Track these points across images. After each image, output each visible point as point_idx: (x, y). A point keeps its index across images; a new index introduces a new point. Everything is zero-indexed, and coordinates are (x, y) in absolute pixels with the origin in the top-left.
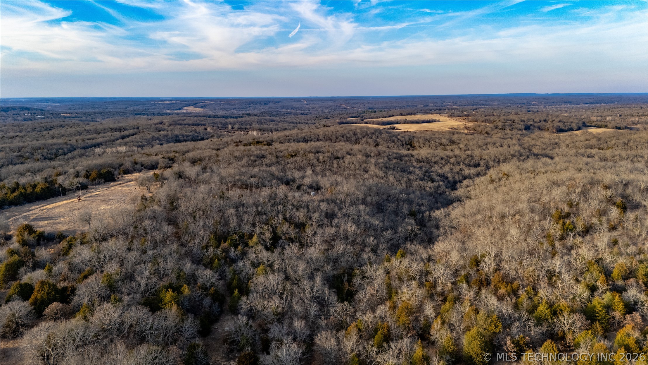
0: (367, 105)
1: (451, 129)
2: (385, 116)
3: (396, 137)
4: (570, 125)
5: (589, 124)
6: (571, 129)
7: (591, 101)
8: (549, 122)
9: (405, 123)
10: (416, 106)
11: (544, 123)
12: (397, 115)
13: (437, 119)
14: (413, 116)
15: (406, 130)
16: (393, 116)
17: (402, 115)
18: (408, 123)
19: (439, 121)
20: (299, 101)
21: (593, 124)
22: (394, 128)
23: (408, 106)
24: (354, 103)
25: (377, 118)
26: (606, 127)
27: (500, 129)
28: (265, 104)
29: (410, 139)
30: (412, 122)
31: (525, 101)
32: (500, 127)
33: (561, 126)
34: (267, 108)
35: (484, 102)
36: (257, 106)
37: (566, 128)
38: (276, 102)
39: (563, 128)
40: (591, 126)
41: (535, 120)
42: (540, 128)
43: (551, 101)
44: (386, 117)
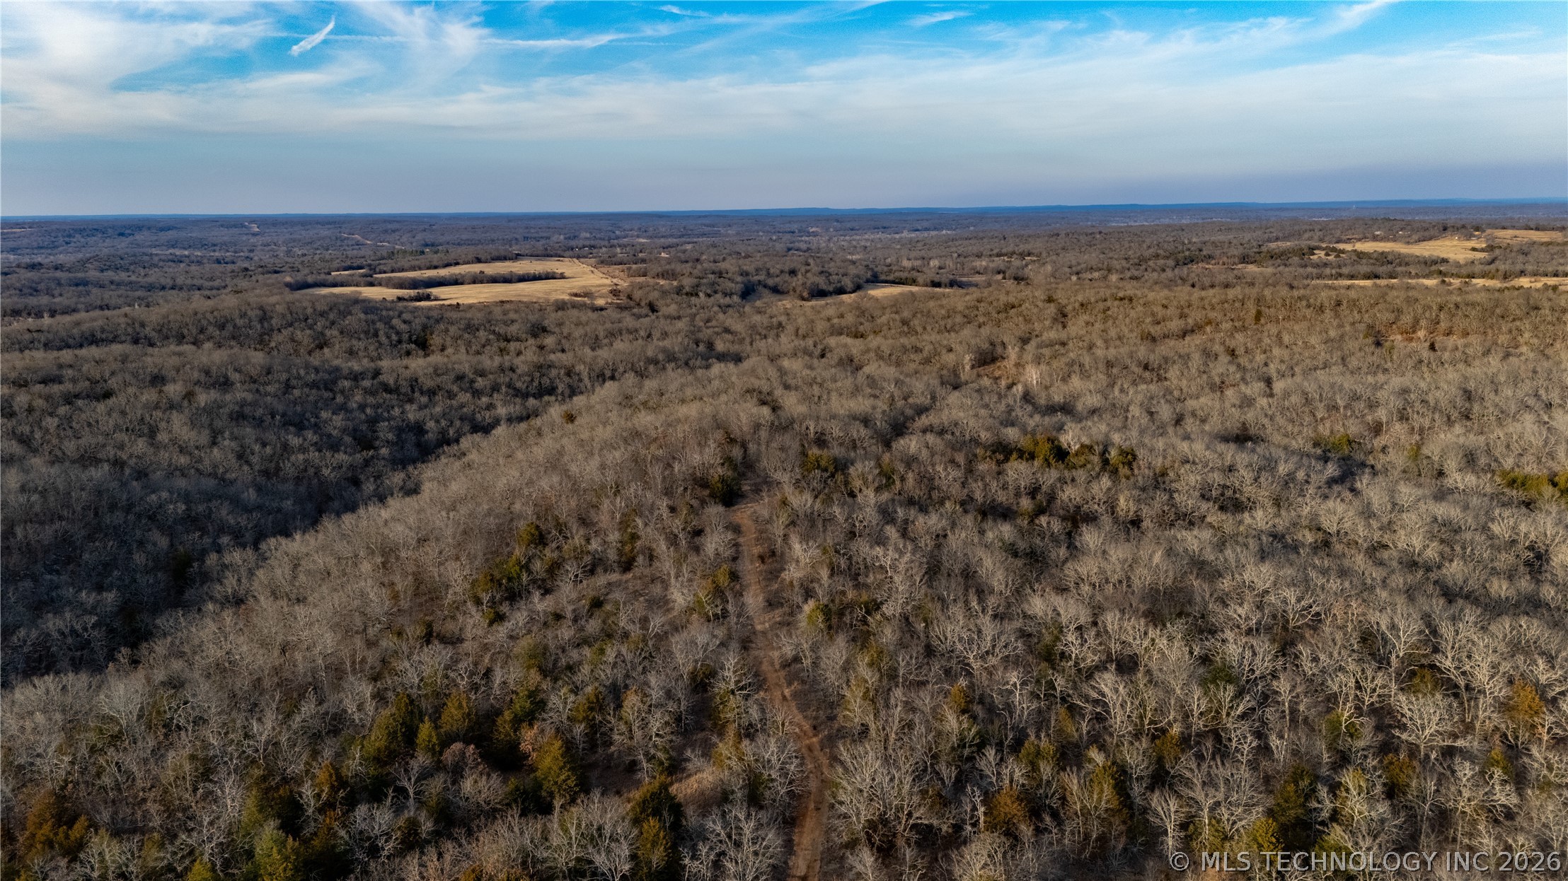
0: (419, 237)
1: (576, 295)
2: (435, 263)
3: (387, 323)
4: (839, 282)
5: (883, 277)
6: (841, 291)
7: (926, 224)
8: (800, 276)
9: (474, 282)
10: (548, 238)
11: (787, 277)
12: (468, 263)
13: (559, 271)
14: (508, 263)
15: (454, 302)
16: (457, 264)
17: (479, 261)
18: (482, 282)
19: (562, 277)
20: (235, 226)
21: (891, 278)
22: (428, 298)
23: (526, 238)
24: (386, 231)
25: (413, 269)
26: (914, 282)
27: (687, 294)
28: (121, 234)
29: (425, 327)
30: (494, 280)
31: (795, 227)
32: (687, 289)
33: (821, 282)
34: (123, 245)
35: (707, 229)
36: (91, 240)
37: (831, 289)
38: (162, 229)
39: (825, 287)
40: (886, 282)
41: (772, 271)
42: (776, 290)
43: (849, 225)
44: (436, 267)
